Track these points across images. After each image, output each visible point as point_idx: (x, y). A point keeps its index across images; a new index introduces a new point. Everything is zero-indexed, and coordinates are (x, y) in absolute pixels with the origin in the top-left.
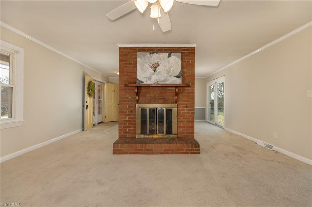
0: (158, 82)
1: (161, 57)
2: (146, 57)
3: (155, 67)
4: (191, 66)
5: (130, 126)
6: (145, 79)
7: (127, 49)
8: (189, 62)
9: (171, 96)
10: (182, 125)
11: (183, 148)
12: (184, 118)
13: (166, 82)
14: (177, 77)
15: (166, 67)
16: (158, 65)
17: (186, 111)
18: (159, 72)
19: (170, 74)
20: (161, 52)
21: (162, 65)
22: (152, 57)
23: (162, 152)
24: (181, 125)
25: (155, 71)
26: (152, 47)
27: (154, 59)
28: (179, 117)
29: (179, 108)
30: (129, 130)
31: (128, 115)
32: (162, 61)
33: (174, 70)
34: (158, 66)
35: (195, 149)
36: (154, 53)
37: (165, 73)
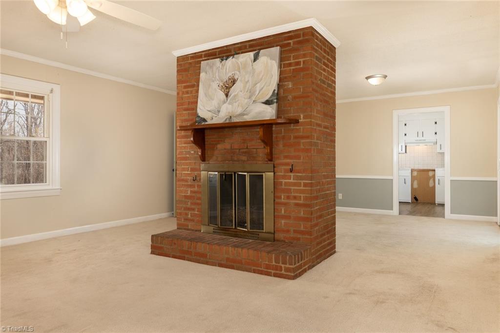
0: (231, 117)
1: (240, 65)
2: (215, 68)
3: (228, 86)
4: (302, 74)
5: (193, 207)
6: (210, 113)
7: (188, 57)
8: (298, 63)
9: (263, 147)
10: (285, 212)
11: (260, 260)
12: (288, 198)
13: (245, 117)
14: (268, 103)
15: (248, 84)
16: (234, 82)
17: (292, 180)
18: (235, 96)
19: (253, 98)
20: (242, 53)
21: (241, 81)
22: (225, 67)
23: (222, 262)
24: (283, 212)
25: (227, 95)
26: (227, 46)
27: (227, 70)
28: (277, 194)
29: (277, 174)
30: (191, 216)
31: (191, 186)
32: (241, 71)
33: (263, 88)
34: (234, 84)
35: (283, 266)
36: (228, 57)
37: (245, 98)
